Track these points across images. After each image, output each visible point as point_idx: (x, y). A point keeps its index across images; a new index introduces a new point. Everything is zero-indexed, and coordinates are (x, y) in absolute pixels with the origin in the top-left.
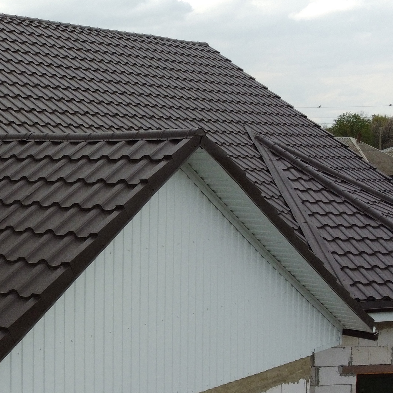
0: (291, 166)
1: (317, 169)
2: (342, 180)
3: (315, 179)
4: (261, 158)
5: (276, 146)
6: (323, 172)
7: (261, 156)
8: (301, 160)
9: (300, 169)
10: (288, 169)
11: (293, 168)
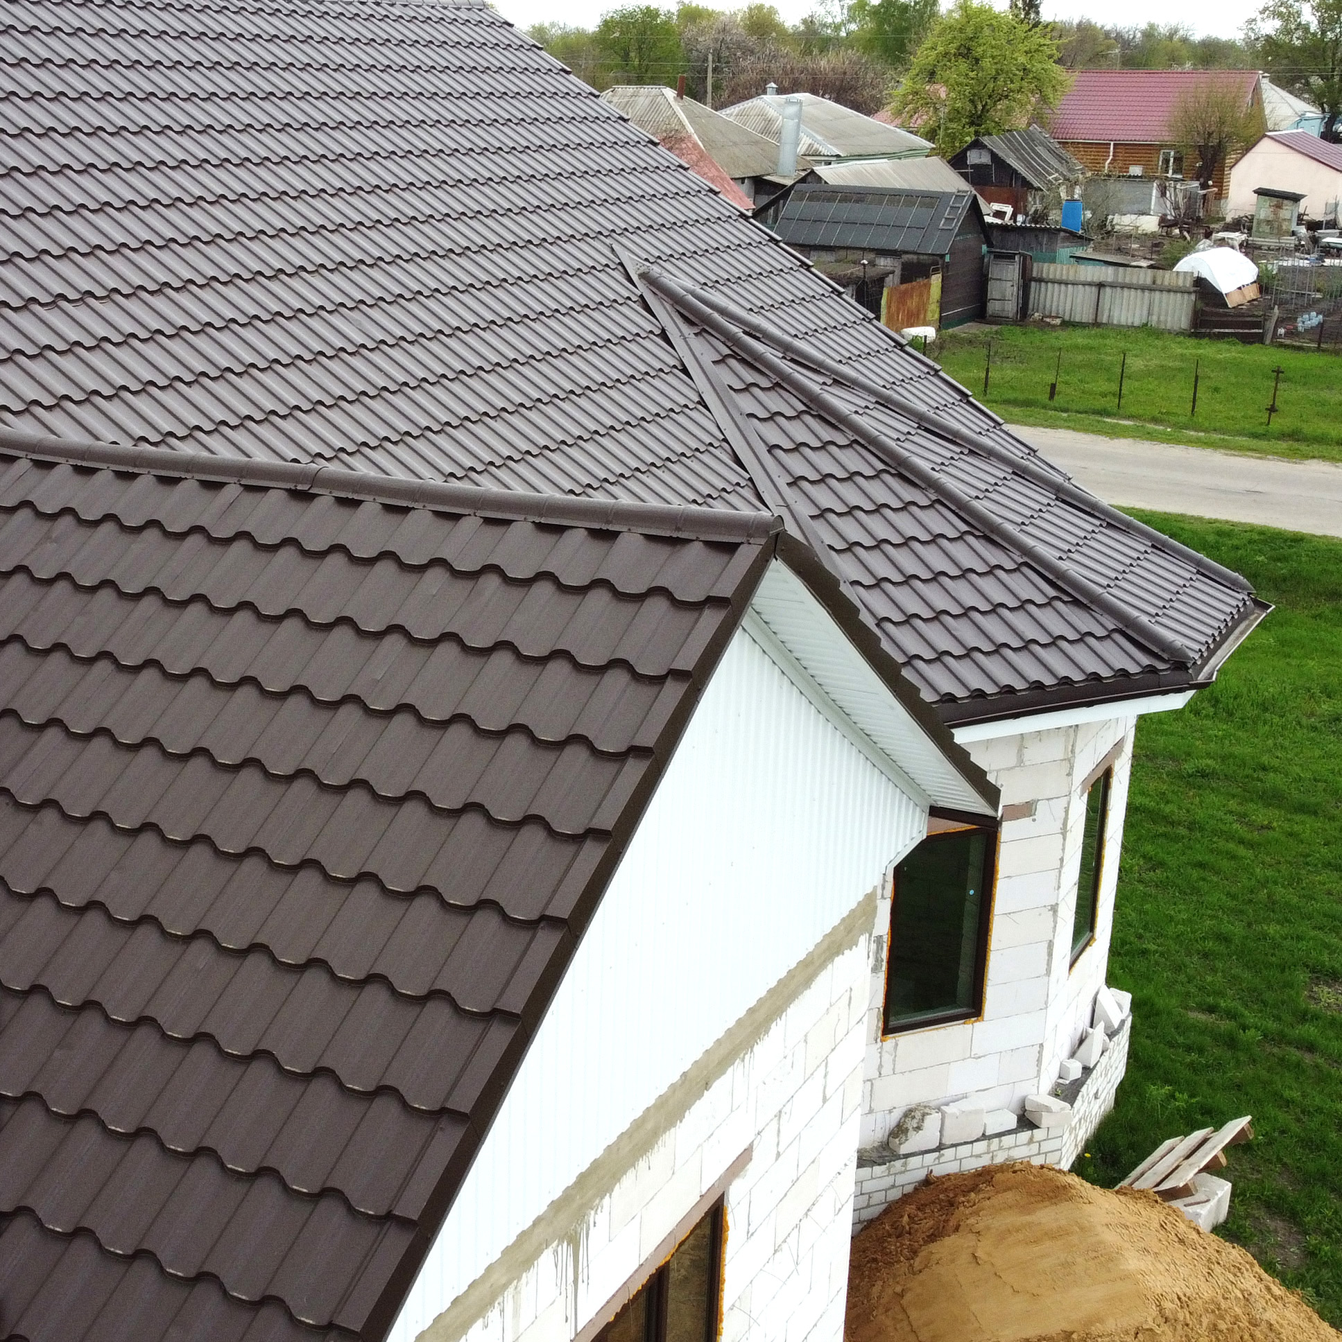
0: (730, 352)
1: (781, 355)
2: (834, 379)
3: (785, 385)
4: (664, 335)
5: (690, 297)
6: (792, 360)
7: (663, 330)
8: (745, 333)
9: (749, 359)
10: (722, 361)
11: (734, 356)
